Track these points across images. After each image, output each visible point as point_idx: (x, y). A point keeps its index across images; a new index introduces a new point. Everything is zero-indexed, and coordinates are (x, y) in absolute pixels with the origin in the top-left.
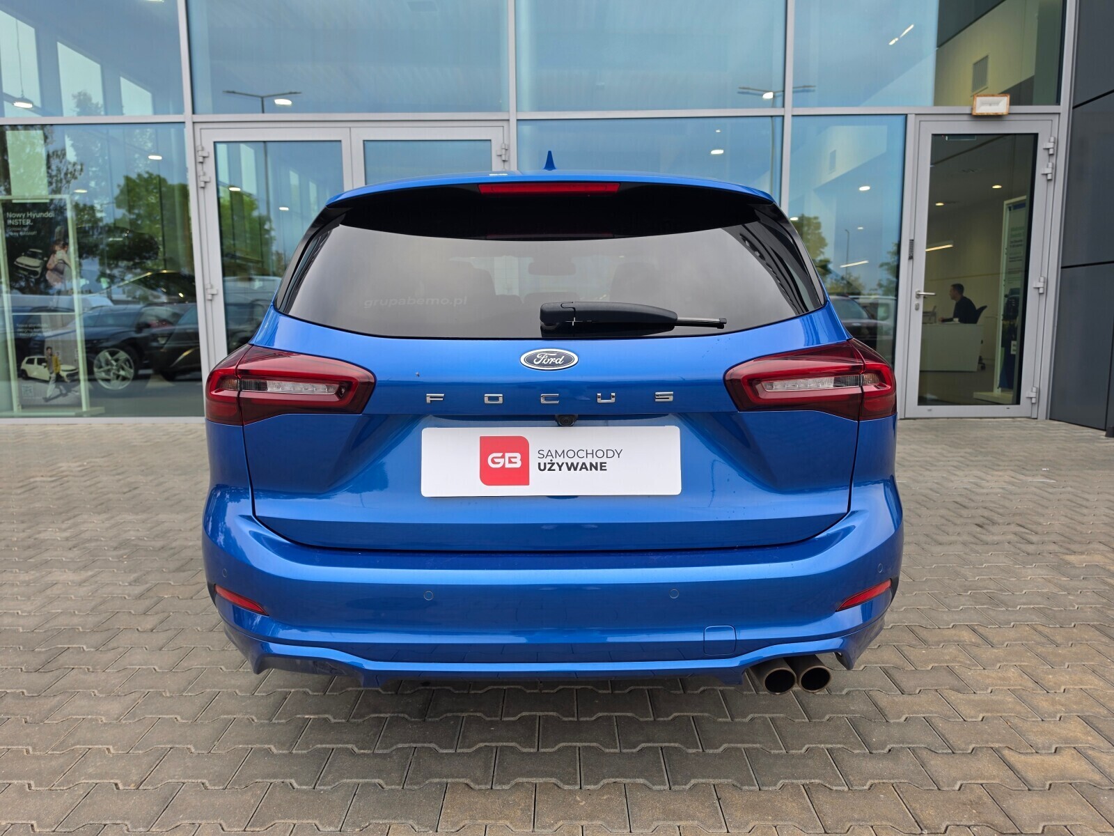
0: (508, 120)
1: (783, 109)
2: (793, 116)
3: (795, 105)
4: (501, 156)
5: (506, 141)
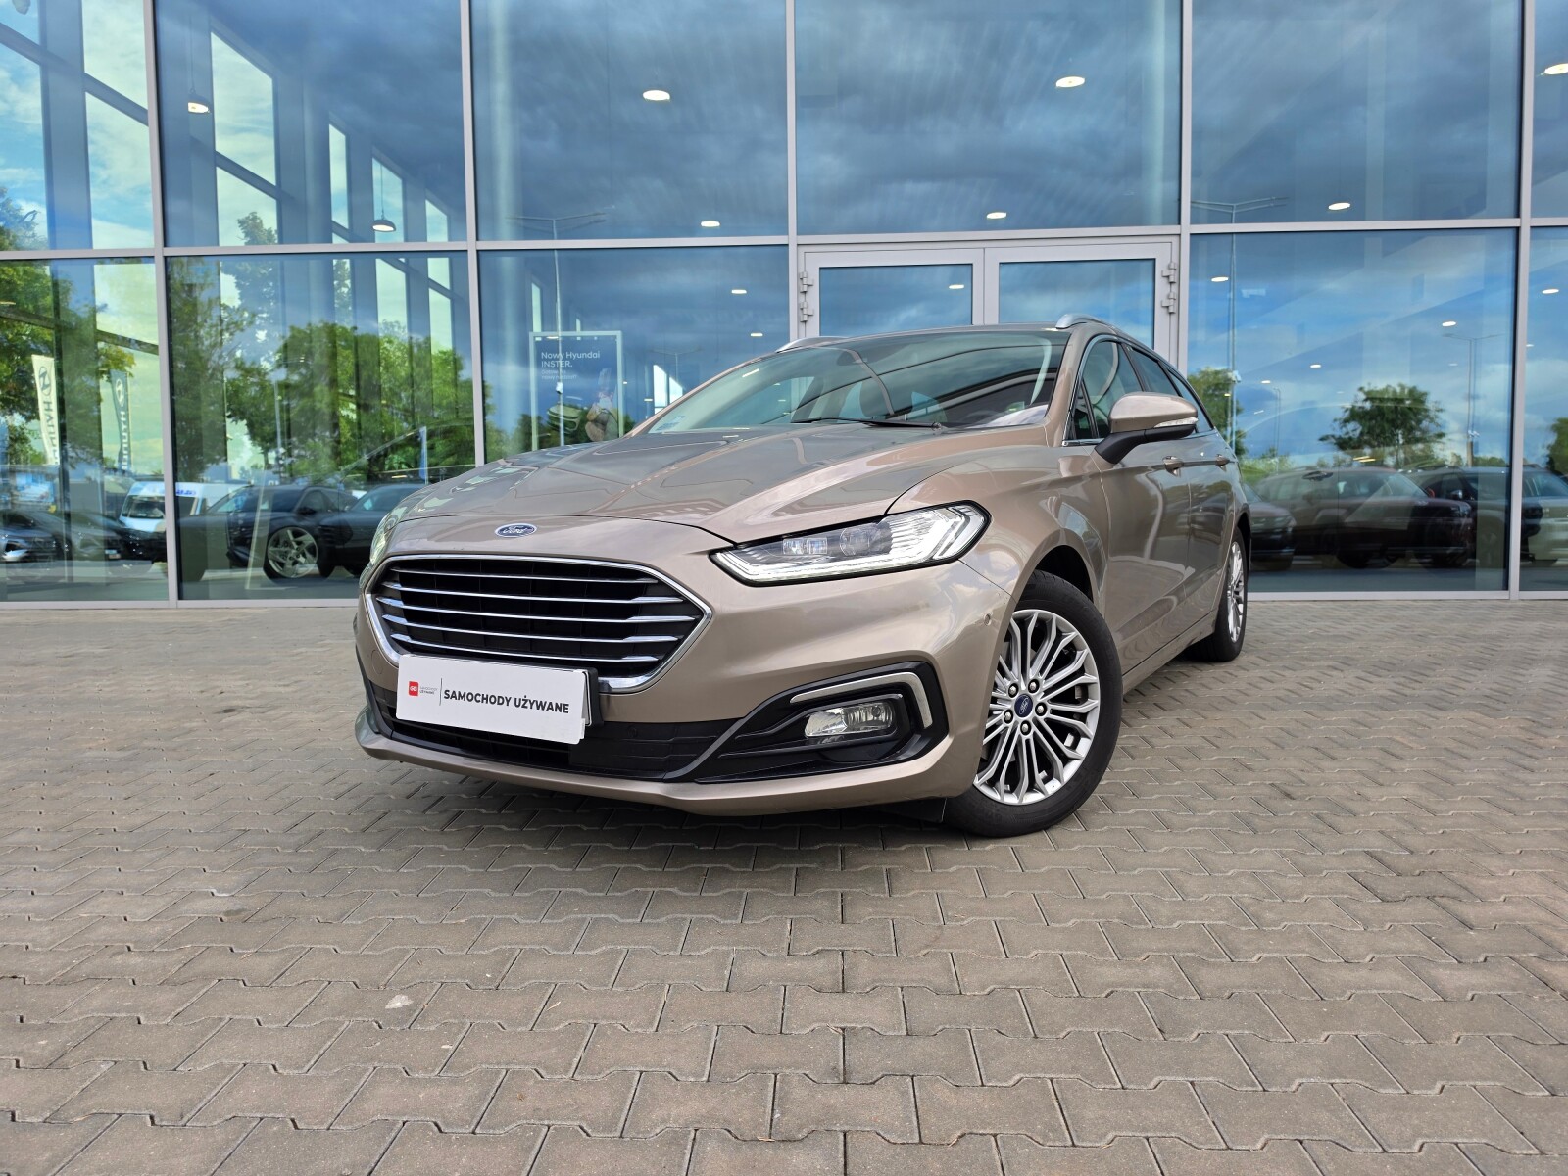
0: (1179, 235)
1: (1518, 219)
2: (1532, 227)
3: (1534, 214)
4: (1168, 277)
5: (1175, 259)
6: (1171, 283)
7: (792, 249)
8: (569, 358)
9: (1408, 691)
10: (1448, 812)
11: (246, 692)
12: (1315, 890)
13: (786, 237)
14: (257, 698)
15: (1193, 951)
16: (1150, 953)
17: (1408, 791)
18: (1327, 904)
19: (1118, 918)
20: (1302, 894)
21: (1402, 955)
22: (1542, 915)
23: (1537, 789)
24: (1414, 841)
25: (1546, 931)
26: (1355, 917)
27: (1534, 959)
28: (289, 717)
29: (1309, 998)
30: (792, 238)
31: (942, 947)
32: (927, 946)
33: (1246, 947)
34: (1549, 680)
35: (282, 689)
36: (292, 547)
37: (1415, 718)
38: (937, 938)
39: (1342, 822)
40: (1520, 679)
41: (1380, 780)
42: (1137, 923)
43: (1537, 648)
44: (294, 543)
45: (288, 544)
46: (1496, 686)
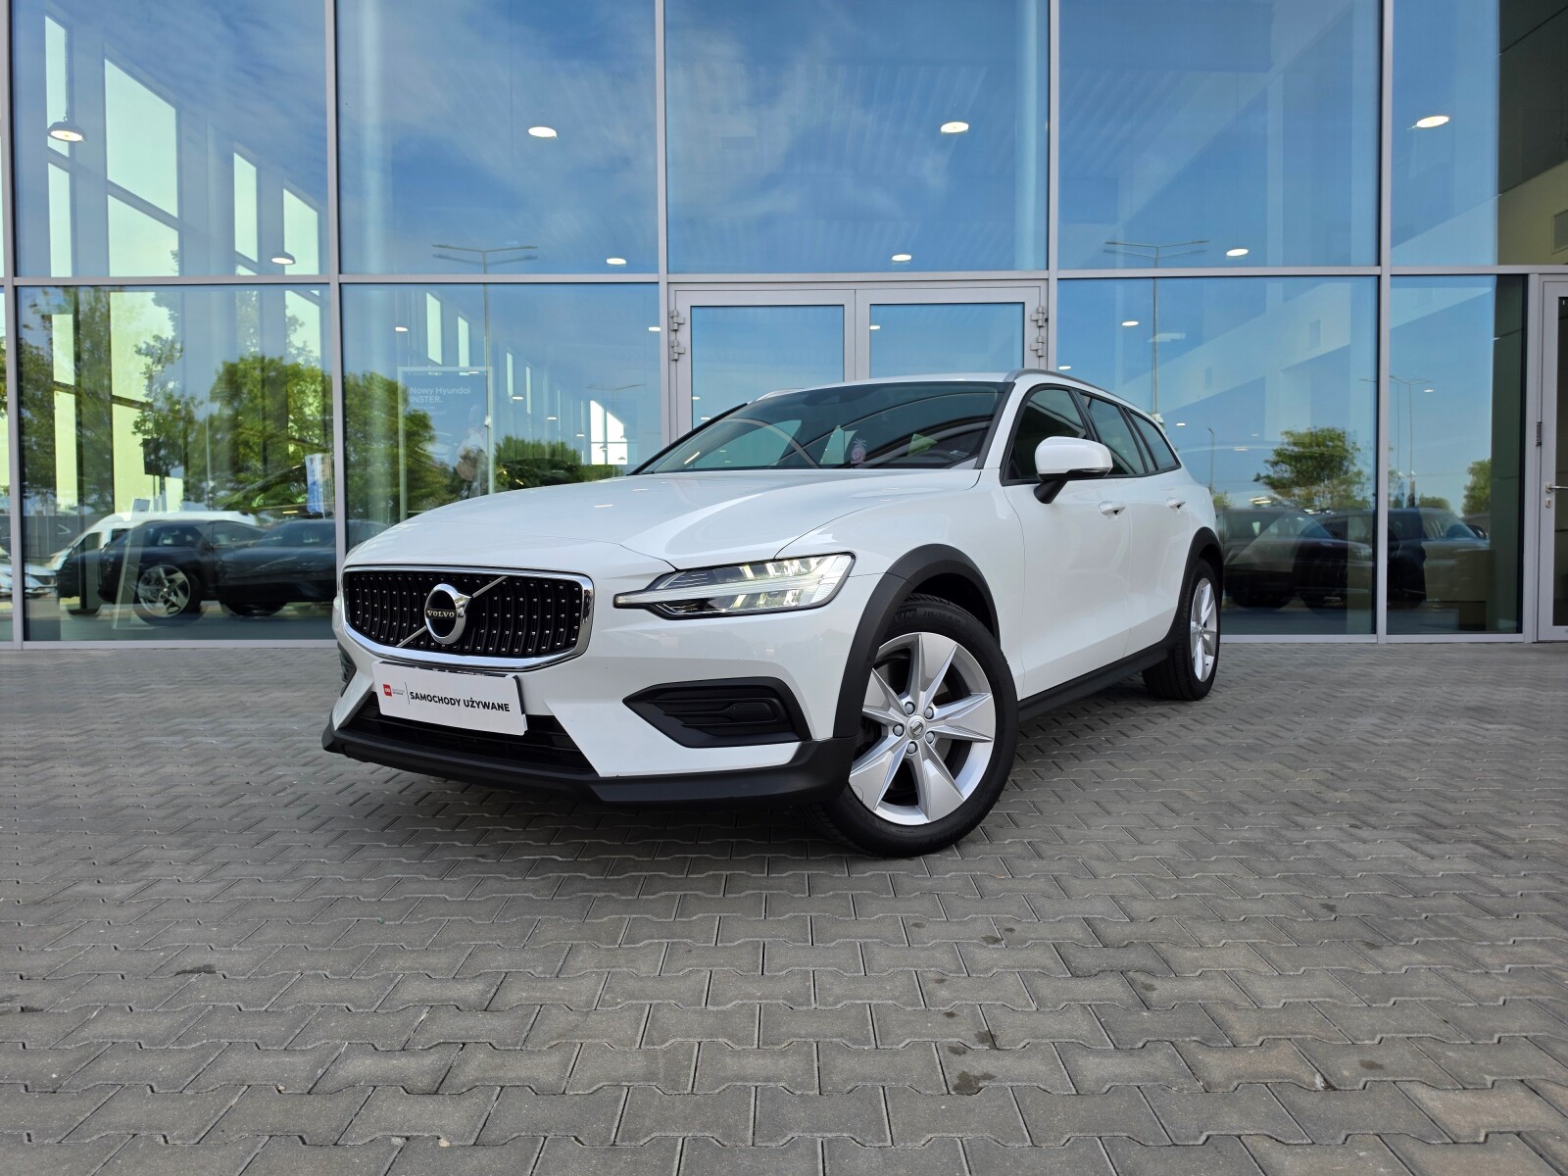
0: (1048, 279)
1: (1379, 268)
2: (1391, 275)
3: (1393, 262)
4: (1037, 321)
5: (1044, 304)
6: (1040, 327)
7: (663, 286)
8: (439, 394)
9: (1222, 741)
10: (1193, 873)
11: (26, 743)
12: (1007, 963)
13: (656, 275)
14: (32, 749)
15: (842, 1036)
16: (794, 1039)
17: (1167, 849)
18: (1012, 982)
19: (784, 999)
20: (992, 968)
21: (1060, 1040)
22: (1228, 991)
23: (1297, 848)
24: (1138, 907)
25: (1223, 1012)
26: (1035, 996)
27: (1194, 1044)
28: (51, 770)
29: (935, 1092)
30: (662, 277)
31: (577, 1037)
32: (560, 1036)
33: (899, 1032)
34: (1370, 729)
35: (65, 739)
36: (163, 585)
37: (1216, 769)
38: (576, 1026)
39: (1076, 884)
40: (1343, 726)
41: (1142, 839)
42: (800, 1005)
43: (1380, 694)
44: (166, 582)
45: (159, 582)
46: (1315, 736)
